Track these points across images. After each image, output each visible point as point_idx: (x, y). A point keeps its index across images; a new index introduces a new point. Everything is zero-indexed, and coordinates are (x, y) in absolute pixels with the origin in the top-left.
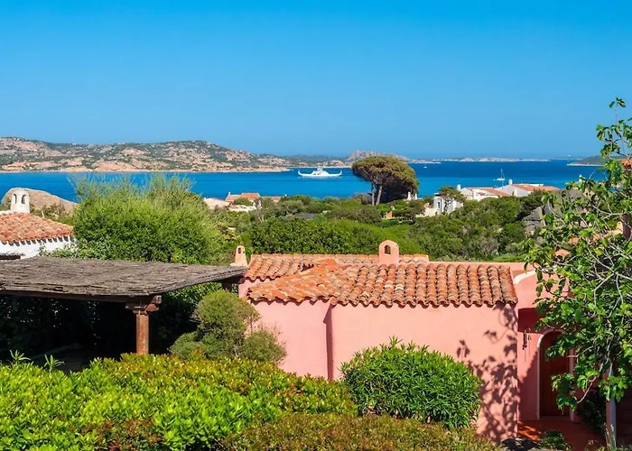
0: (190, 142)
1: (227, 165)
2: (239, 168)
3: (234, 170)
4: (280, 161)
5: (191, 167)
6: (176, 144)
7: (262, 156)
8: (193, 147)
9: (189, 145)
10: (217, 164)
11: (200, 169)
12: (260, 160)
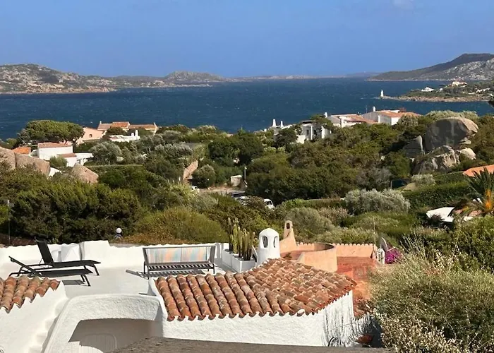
0: (23, 65)
1: (59, 86)
2: (71, 89)
3: (66, 91)
4: (107, 82)
5: (25, 89)
6: (10, 68)
7: (90, 78)
8: (26, 70)
9: (21, 68)
10: (49, 85)
11: (34, 91)
12: (89, 81)
